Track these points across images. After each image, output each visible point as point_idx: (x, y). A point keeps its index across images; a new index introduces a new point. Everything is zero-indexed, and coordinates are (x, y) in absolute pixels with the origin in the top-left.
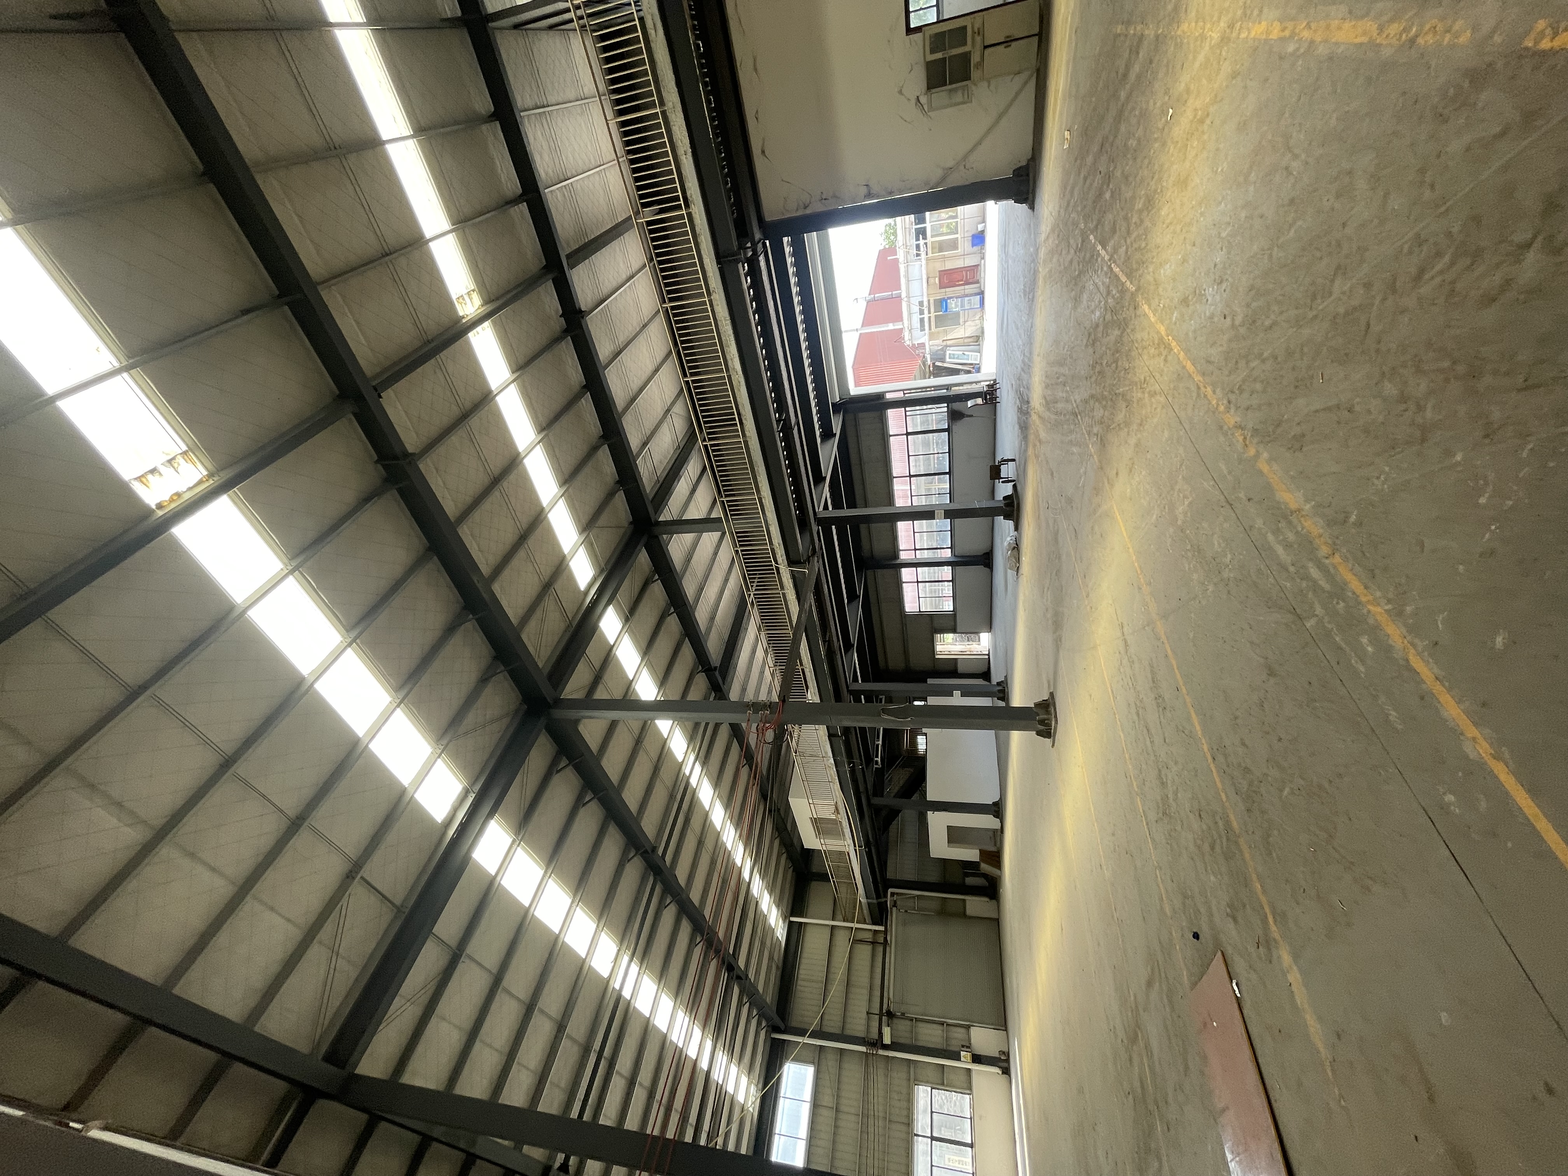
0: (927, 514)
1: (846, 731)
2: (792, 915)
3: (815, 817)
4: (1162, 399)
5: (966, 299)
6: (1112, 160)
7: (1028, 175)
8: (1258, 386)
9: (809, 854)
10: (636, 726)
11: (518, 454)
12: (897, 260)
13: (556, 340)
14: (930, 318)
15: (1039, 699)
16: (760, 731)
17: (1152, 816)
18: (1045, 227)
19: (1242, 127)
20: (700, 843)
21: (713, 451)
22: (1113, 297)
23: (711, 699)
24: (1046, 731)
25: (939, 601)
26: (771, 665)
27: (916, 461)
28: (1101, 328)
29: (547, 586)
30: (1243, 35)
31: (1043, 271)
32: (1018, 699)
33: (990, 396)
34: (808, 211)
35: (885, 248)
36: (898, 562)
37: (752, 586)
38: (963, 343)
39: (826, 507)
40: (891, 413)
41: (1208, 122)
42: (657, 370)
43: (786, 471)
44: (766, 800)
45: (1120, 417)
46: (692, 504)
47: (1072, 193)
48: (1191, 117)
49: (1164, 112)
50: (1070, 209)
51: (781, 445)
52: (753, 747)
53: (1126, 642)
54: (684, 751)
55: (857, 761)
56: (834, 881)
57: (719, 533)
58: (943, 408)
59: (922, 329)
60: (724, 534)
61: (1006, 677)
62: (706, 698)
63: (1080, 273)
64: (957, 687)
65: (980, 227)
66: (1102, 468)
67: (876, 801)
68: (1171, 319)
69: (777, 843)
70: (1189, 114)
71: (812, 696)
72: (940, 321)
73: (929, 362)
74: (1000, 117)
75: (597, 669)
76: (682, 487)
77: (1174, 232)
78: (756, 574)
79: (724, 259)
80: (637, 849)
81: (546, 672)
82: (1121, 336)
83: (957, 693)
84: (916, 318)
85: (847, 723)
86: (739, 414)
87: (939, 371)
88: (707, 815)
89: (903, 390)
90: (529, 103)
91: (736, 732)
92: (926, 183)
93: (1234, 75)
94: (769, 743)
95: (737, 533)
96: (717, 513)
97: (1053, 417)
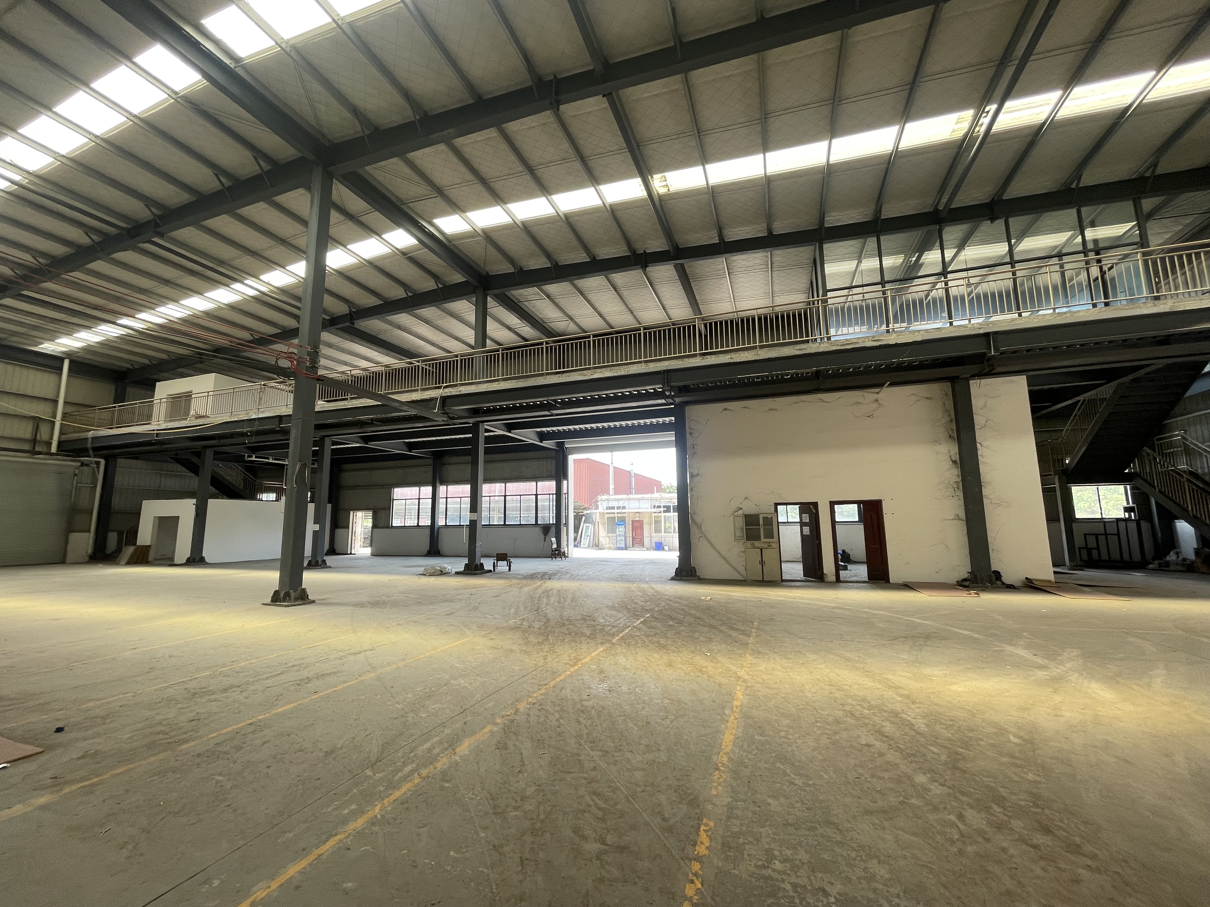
0: (474, 506)
1: (286, 432)
2: (72, 362)
3: (193, 396)
4: (541, 664)
5: (623, 538)
6: (690, 624)
7: (691, 576)
8: (542, 720)
9: (150, 386)
10: (301, 242)
11: (550, 194)
12: (653, 493)
13: (629, 244)
14: (614, 513)
15: (309, 592)
16: (290, 355)
17: (192, 685)
18: (659, 587)
19: (693, 692)
20: (167, 282)
21: (538, 349)
22: (611, 629)
23: (324, 316)
24: (277, 599)
25: (402, 516)
26: (353, 372)
27: (516, 501)
28: (592, 623)
29: (439, 191)
30: (738, 688)
31: (633, 586)
32: (310, 578)
33: (558, 553)
34: (688, 435)
35: (661, 485)
36: (438, 484)
37: (426, 365)
38: (596, 535)
39: (487, 431)
40: (553, 484)
41: (700, 674)
42: (601, 315)
43: (518, 403)
44: (214, 351)
45: (533, 639)
46: (500, 326)
47: (675, 603)
48: (704, 665)
49: (709, 650)
50: (668, 602)
51: (538, 401)
52: (271, 347)
53: (360, 653)
54: (271, 283)
55: (254, 439)
56: (115, 407)
57: (473, 344)
58: (552, 521)
59: (608, 508)
60: (472, 347)
61: (330, 567)
62: (325, 312)
63: (629, 609)
64: (322, 528)
65: (666, 548)
66: (497, 629)
67: (209, 453)
68: (592, 665)
69: (164, 356)
70: (706, 664)
71: (321, 405)
72: (611, 520)
73: (585, 512)
74: (725, 559)
75: (359, 218)
76: (513, 320)
77: (643, 662)
78: (436, 369)
79: (665, 376)
80: (160, 217)
81: (360, 171)
82: (586, 636)
83: (317, 527)
84: (615, 504)
85: (294, 434)
86: (564, 372)
87: (578, 518)
88: (199, 293)
89: (568, 493)
90: (776, 258)
91: (288, 334)
92: (694, 513)
93: (720, 685)
94: (276, 362)
95: (472, 358)
96: (490, 345)
97: (537, 595)
